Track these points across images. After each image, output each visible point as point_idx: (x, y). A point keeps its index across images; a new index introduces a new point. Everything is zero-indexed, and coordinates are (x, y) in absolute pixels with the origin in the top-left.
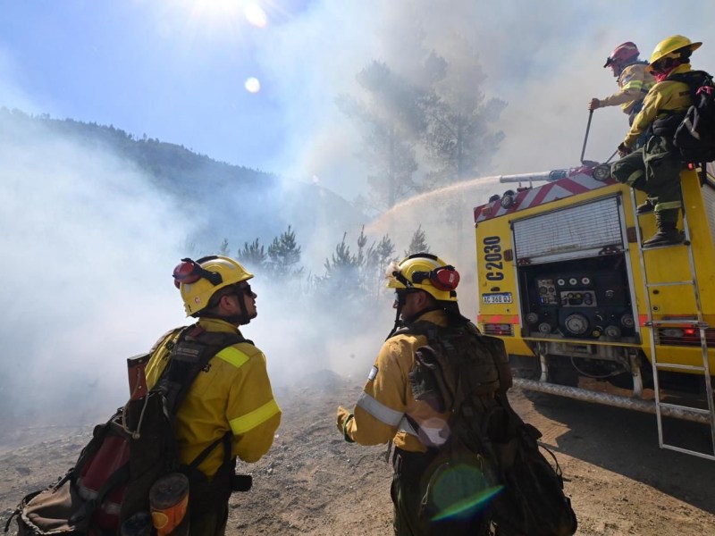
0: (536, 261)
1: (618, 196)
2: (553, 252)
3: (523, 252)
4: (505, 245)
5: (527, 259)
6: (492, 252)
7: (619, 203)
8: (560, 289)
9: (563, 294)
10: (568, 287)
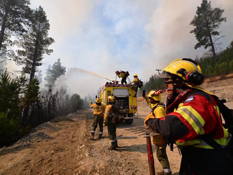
0: (117, 97)
1: (129, 89)
2: (120, 96)
3: (115, 95)
4: (112, 93)
5: (116, 96)
6: (109, 94)
7: (129, 90)
8: (119, 102)
9: (119, 103)
10: (120, 102)
